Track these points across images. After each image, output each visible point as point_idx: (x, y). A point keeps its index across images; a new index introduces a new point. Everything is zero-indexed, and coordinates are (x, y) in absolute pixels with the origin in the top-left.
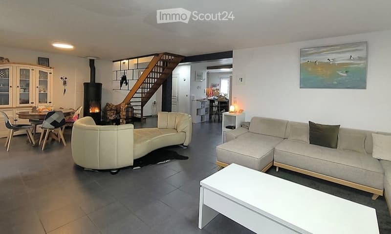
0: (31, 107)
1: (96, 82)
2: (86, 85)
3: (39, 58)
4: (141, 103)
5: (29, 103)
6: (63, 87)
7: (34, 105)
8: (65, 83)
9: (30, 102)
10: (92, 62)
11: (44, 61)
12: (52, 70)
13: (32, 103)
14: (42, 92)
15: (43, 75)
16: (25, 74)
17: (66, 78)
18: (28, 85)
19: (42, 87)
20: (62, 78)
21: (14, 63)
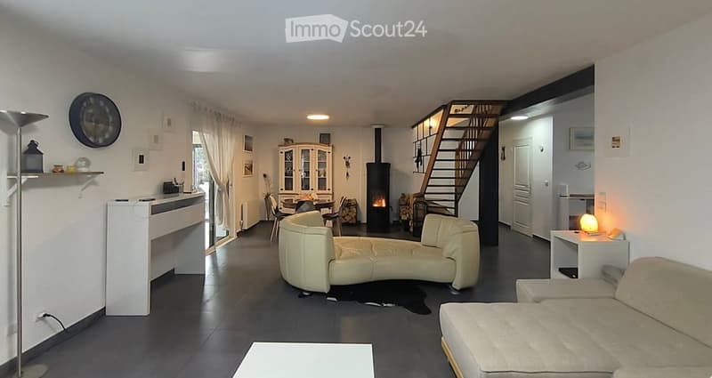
1: (374, 161)
2: (368, 165)
3: (321, 134)
4: (454, 196)
5: (309, 190)
8: (348, 164)
10: (378, 132)
11: (324, 138)
12: (330, 149)
13: (312, 190)
14: (322, 176)
15: (322, 154)
16: (305, 152)
17: (349, 158)
19: (322, 171)
20: (344, 158)
21: (297, 144)
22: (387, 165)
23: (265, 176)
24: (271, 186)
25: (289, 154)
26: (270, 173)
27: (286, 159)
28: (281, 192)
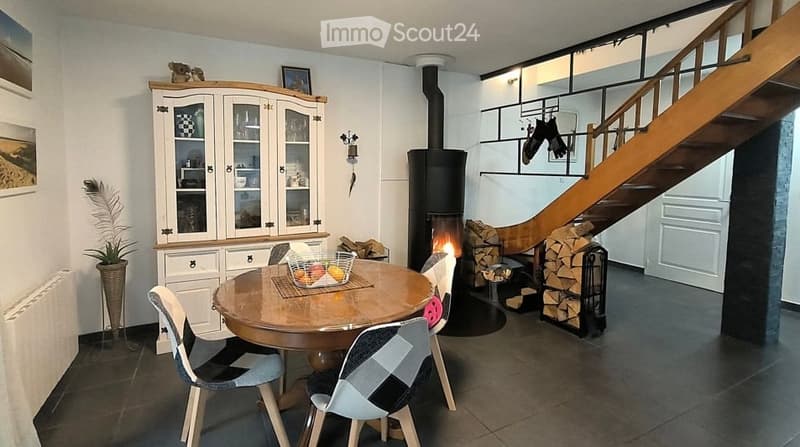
0: (266, 239)
1: (427, 148)
2: (415, 155)
3: (283, 67)
5: (260, 226)
6: (347, 169)
7: (273, 232)
8: (353, 153)
9: (263, 223)
10: (430, 76)
11: (296, 79)
12: (320, 109)
13: (270, 225)
14: (295, 186)
15: (298, 123)
16: (246, 113)
17: (355, 138)
18: (256, 161)
19: (293, 169)
20: (344, 137)
21: (217, 84)
22: (458, 158)
23: (93, 187)
24: (122, 220)
25: (188, 118)
26: (115, 180)
27: (178, 131)
28: (162, 239)
